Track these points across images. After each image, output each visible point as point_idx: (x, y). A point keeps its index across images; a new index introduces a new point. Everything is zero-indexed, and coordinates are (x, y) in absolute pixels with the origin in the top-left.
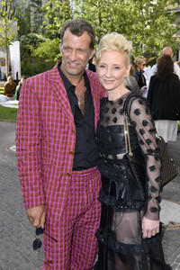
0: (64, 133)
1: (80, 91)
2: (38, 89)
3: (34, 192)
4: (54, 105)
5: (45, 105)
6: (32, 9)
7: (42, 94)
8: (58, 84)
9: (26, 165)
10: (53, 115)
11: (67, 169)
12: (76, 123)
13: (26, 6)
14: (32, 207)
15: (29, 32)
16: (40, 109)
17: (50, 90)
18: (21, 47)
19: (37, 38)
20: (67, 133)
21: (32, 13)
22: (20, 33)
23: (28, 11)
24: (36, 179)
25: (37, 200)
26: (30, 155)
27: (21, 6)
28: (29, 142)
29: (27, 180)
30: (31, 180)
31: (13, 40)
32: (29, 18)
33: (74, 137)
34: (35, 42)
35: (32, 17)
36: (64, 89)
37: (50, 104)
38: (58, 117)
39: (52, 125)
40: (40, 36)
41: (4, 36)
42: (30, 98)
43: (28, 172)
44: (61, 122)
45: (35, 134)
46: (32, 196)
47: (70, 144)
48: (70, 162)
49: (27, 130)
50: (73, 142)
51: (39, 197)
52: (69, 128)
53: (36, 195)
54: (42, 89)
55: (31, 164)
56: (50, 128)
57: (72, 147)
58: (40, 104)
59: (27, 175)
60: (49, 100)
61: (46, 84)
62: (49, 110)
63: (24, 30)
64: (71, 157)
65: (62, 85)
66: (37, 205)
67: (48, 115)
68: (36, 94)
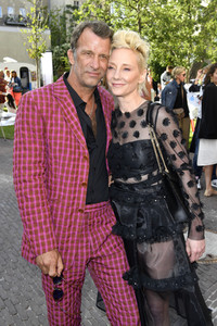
0: (74, 160)
3: (45, 234)
4: (62, 126)
5: (51, 125)
6: (67, 16)
7: (47, 111)
8: (65, 100)
9: (32, 200)
10: (61, 138)
12: (89, 148)
13: (61, 13)
14: (44, 252)
15: (65, 42)
16: (45, 131)
18: (54, 60)
20: (78, 160)
21: (68, 21)
22: (54, 43)
23: (64, 18)
24: (46, 217)
27: (55, 14)
28: (33, 172)
30: (40, 218)
31: (44, 51)
32: (65, 26)
33: (86, 164)
35: (68, 25)
36: (73, 105)
37: (56, 125)
38: (67, 140)
39: (61, 151)
42: (28, 117)
43: (35, 209)
44: (70, 147)
45: (40, 162)
46: (42, 238)
47: (82, 173)
49: (30, 156)
50: (86, 171)
51: (51, 239)
52: (79, 154)
53: (48, 237)
54: (47, 106)
55: (38, 199)
57: (86, 177)
58: (45, 125)
60: (56, 120)
61: (52, 100)
62: (56, 132)
63: (57, 39)
64: (84, 189)
65: (70, 101)
66: (49, 250)
67: (56, 139)
68: (40, 112)
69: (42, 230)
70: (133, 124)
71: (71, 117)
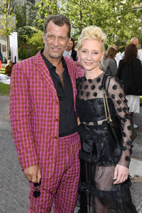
0: (49, 104)
1: (59, 71)
2: (26, 70)
3: (29, 154)
4: (40, 83)
5: (33, 83)
6: (27, 6)
7: (30, 74)
8: (42, 66)
9: (21, 133)
10: (40, 91)
11: (54, 133)
13: (23, 4)
14: (29, 167)
15: (25, 25)
16: (29, 87)
17: (36, 71)
18: (18, 37)
19: (31, 30)
20: (52, 104)
21: (27, 10)
22: (18, 26)
23: (24, 8)
24: (30, 143)
25: (32, 161)
26: (23, 124)
27: (18, 5)
29: (22, 145)
30: (26, 144)
31: (12, 31)
32: (25, 14)
33: (58, 107)
34: (30, 33)
35: (27, 13)
36: (47, 69)
37: (36, 82)
38: (43, 91)
39: (40, 99)
40: (33, 28)
41: (5, 28)
42: (20, 78)
43: (23, 139)
44: (46, 96)
45: (26, 107)
47: (55, 113)
48: (57, 128)
49: (19, 104)
50: (58, 111)
51: (33, 158)
52: (53, 100)
53: (31, 156)
54: (30, 70)
55: (24, 132)
56: (38, 101)
57: (57, 115)
58: (28, 82)
59: (22, 141)
60: (36, 79)
61: (33, 66)
62: (36, 87)
63: (21, 23)
64: (57, 123)
65: (45, 66)
67: (36, 91)
68: (25, 74)
69: (27, 152)
70: (93, 87)
71: (46, 77)
